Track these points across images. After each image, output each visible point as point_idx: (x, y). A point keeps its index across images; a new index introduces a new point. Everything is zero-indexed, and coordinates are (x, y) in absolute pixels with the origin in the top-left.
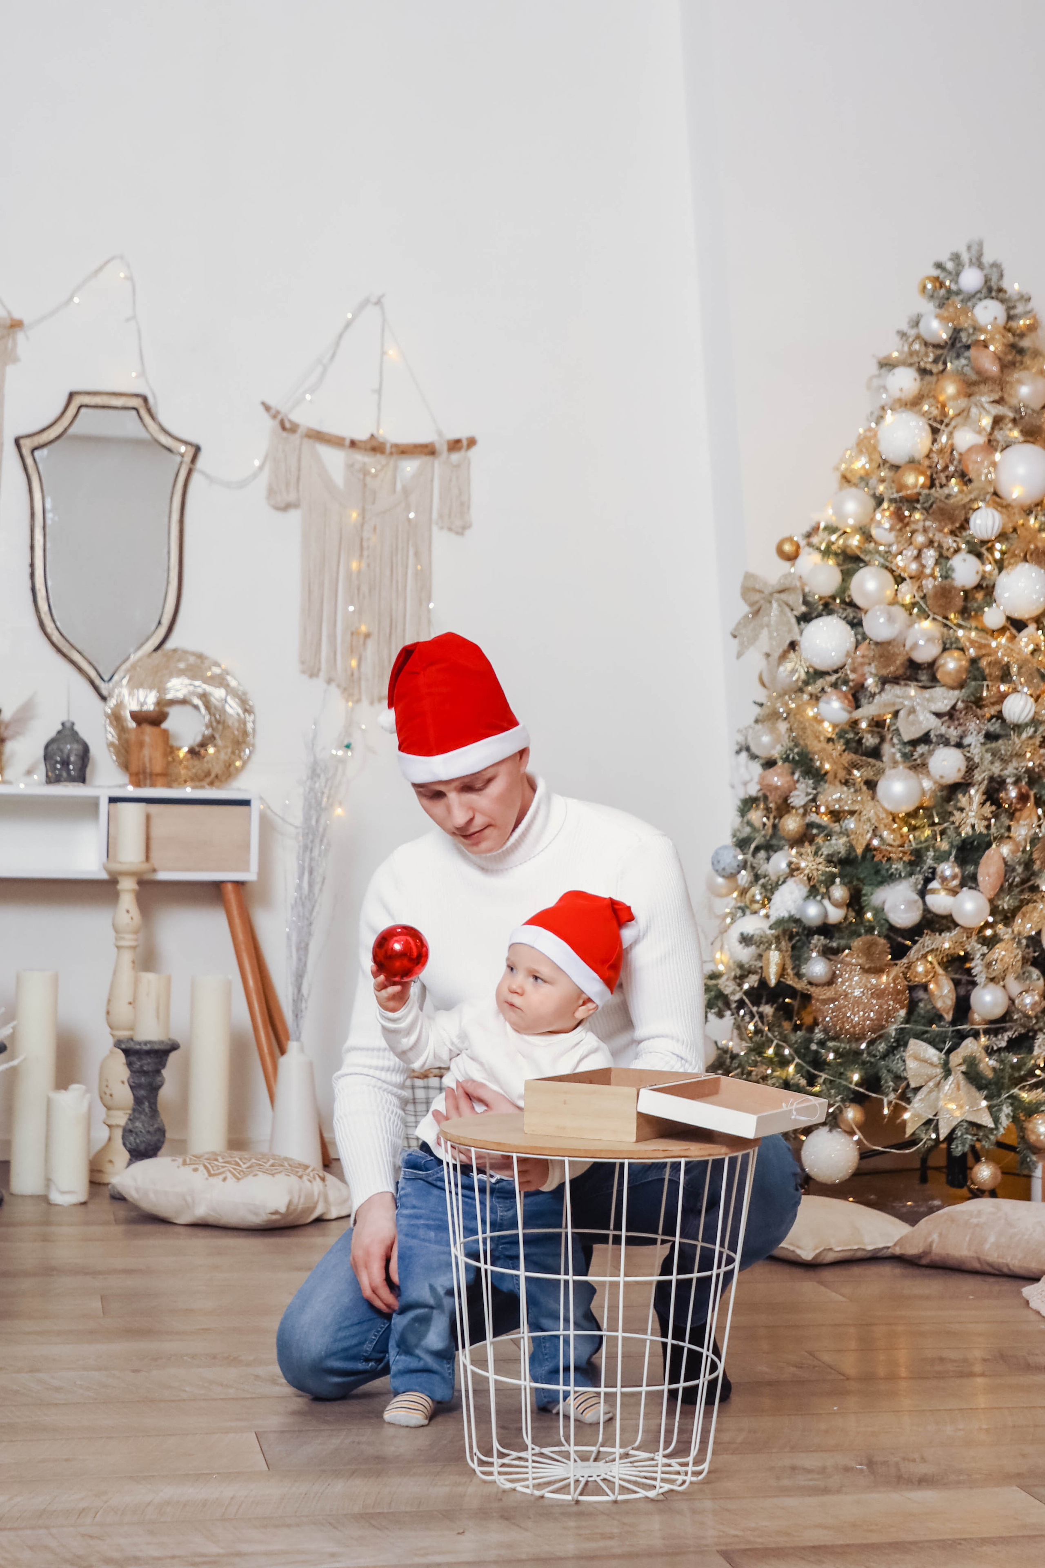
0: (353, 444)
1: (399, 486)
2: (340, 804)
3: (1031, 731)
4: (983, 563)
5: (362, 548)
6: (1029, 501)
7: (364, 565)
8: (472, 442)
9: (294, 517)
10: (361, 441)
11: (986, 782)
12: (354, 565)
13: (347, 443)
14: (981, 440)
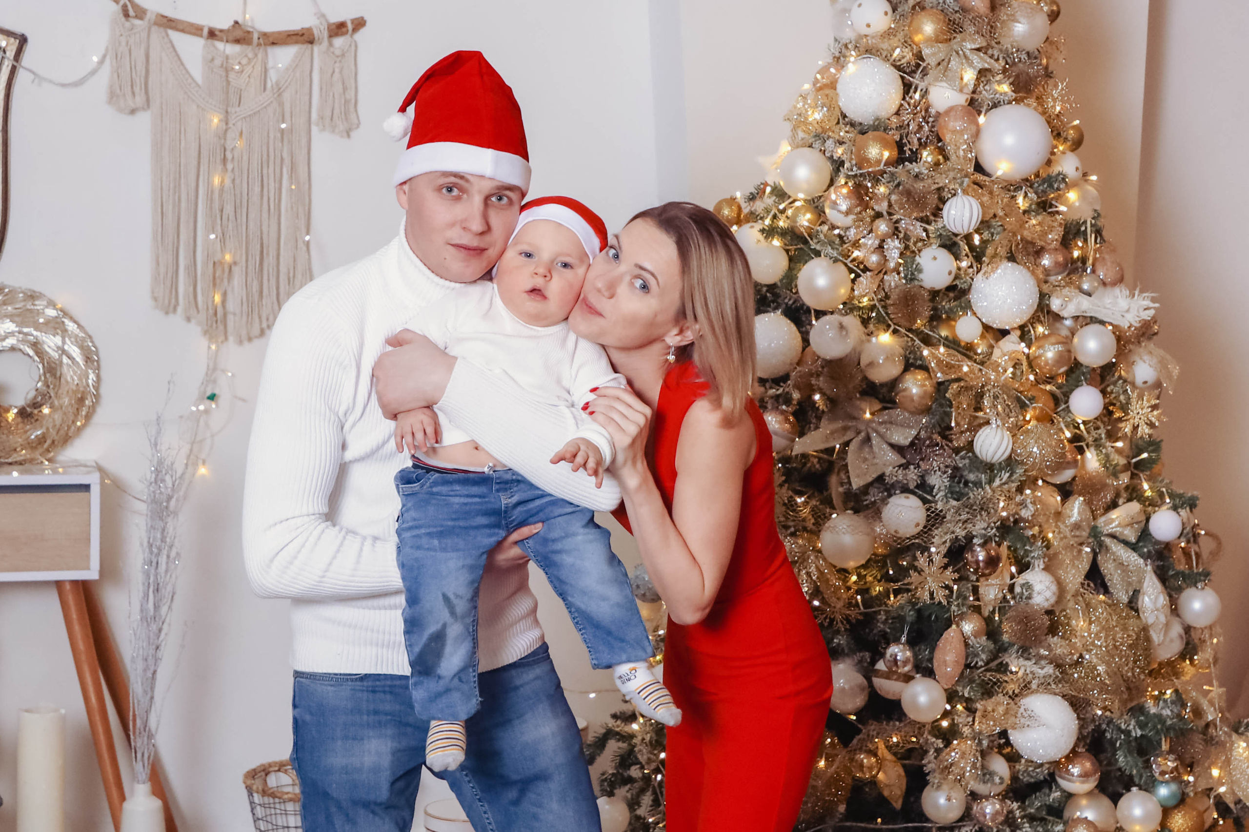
0: (212, 34)
1: (269, 85)
2: (204, 462)
3: (1006, 476)
4: (957, 258)
5: (224, 160)
6: (1018, 176)
7: (228, 182)
8: (359, 24)
9: (144, 120)
10: (221, 31)
11: (948, 545)
12: (216, 181)
13: (205, 32)
14: (961, 99)
